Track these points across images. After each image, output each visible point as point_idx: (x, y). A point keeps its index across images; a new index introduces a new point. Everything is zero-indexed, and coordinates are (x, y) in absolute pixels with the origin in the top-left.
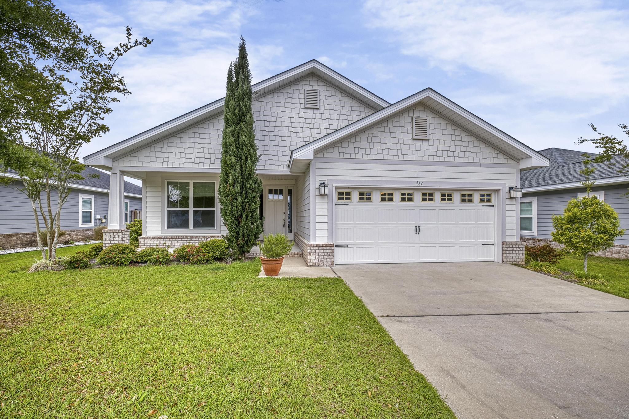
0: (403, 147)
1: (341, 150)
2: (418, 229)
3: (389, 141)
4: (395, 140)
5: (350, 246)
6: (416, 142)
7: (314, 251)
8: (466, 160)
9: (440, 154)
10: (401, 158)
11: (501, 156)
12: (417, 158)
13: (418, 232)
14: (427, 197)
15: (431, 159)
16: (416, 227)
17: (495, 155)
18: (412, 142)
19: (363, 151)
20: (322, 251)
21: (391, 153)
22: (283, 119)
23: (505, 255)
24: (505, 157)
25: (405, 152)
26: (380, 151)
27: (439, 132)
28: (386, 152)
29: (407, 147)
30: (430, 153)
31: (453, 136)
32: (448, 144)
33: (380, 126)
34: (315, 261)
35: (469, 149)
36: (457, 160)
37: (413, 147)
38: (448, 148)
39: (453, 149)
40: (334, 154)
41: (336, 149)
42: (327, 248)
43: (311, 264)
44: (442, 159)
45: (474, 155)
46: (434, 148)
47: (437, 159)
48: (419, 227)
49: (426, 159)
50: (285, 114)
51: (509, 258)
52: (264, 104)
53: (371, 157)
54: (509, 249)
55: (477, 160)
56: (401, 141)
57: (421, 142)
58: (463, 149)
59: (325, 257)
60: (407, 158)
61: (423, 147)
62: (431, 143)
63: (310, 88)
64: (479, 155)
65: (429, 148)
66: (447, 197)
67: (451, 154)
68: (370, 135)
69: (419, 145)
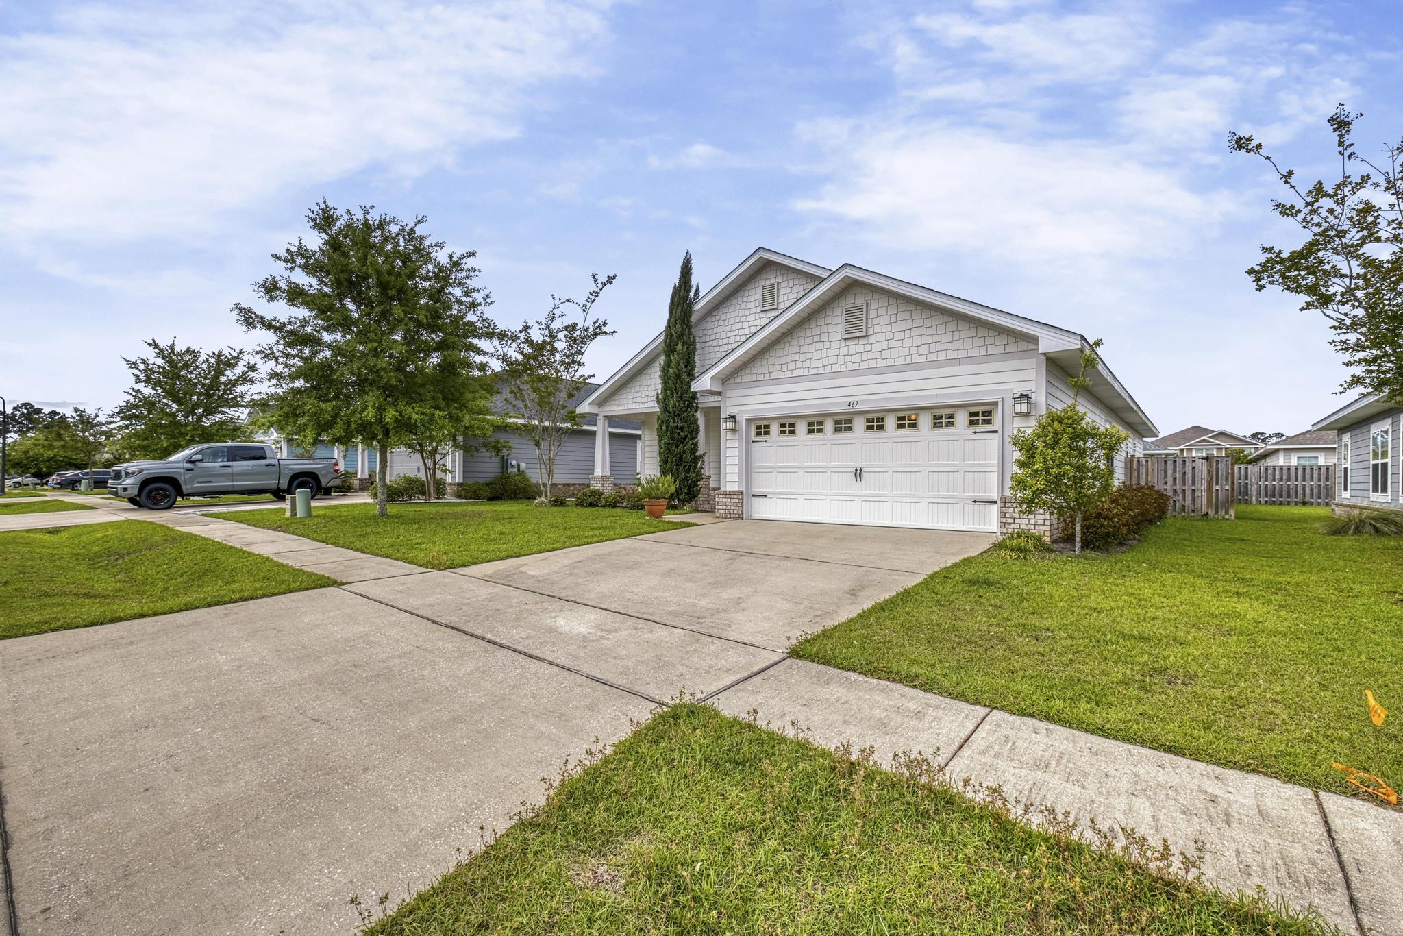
0: (830, 352)
1: (754, 370)
2: (858, 474)
3: (812, 348)
4: (819, 346)
5: (769, 496)
6: (848, 343)
7: (721, 500)
8: (932, 357)
9: (886, 354)
10: (828, 370)
11: (1002, 340)
12: (850, 367)
13: (859, 479)
14: (875, 423)
15: (873, 364)
16: (856, 470)
17: (989, 340)
18: (843, 343)
19: (778, 368)
20: (729, 500)
21: (815, 364)
22: (736, 333)
23: (1004, 520)
24: (1012, 340)
25: (832, 360)
26: (799, 364)
27: (885, 320)
28: (807, 364)
29: (836, 352)
30: (871, 355)
31: (909, 322)
32: (899, 336)
33: (799, 330)
34: (722, 511)
35: (936, 338)
36: (916, 359)
37: (844, 351)
38: (899, 343)
39: (907, 343)
40: (746, 377)
41: (748, 371)
42: (735, 497)
43: (718, 515)
44: (890, 363)
45: (948, 346)
46: (877, 347)
47: (881, 363)
48: (861, 470)
49: (864, 365)
50: (739, 325)
51: (1012, 526)
52: (718, 318)
53: (788, 374)
54: (1011, 510)
55: (952, 355)
56: (827, 345)
57: (856, 342)
58: (927, 340)
59: (733, 508)
60: (836, 368)
61: (860, 349)
62: (872, 339)
63: (768, 282)
64: (958, 345)
65: (868, 347)
66: (906, 421)
67: (905, 352)
68: (787, 345)
69: (853, 347)
